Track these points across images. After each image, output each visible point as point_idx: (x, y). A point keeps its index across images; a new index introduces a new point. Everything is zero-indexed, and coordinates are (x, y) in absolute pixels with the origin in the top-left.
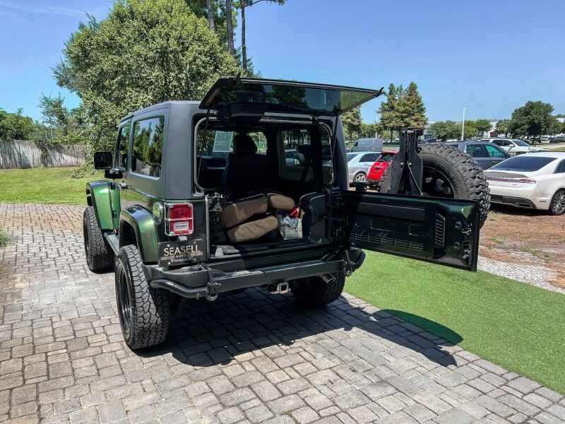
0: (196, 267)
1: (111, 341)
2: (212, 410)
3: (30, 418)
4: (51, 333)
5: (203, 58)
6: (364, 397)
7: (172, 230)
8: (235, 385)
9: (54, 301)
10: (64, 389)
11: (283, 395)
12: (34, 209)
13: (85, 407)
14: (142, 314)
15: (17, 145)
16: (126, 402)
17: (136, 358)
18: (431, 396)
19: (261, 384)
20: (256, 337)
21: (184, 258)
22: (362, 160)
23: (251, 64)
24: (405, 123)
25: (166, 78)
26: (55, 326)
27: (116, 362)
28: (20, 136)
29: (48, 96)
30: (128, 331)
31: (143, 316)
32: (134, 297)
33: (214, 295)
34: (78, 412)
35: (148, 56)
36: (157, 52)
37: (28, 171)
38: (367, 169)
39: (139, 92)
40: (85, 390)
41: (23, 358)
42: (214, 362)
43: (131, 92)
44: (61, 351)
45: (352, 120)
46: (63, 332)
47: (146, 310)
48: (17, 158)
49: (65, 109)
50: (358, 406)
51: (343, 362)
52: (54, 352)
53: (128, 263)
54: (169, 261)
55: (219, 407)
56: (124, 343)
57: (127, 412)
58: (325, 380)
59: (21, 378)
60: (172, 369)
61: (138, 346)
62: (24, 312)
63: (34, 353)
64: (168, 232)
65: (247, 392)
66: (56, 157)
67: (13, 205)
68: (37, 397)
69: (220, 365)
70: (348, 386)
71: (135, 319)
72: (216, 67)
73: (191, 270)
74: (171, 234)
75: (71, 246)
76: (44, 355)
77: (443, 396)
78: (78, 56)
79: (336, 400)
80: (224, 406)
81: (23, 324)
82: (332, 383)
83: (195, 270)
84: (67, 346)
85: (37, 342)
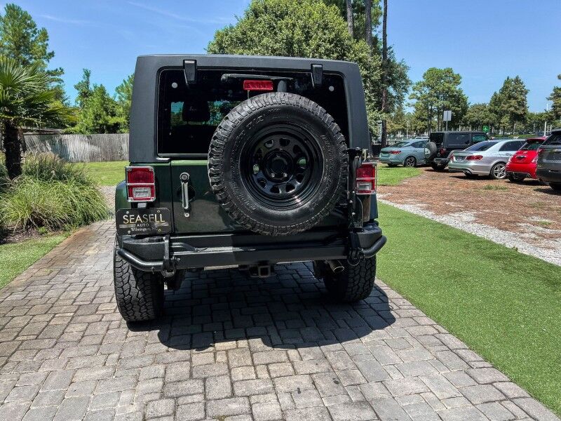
0: (156, 238)
2: (148, 398)
4: (75, 296)
7: (131, 196)
8: (191, 375)
10: (40, 350)
11: (233, 396)
13: (41, 371)
14: (121, 284)
16: (79, 372)
19: (219, 378)
20: (255, 326)
21: (146, 227)
22: (503, 149)
26: (84, 290)
27: (103, 332)
31: (122, 287)
33: (171, 271)
38: (507, 159)
40: (55, 355)
41: (35, 316)
42: (190, 346)
44: (68, 315)
45: (516, 109)
46: (85, 297)
47: (126, 280)
51: (331, 370)
52: (62, 315)
54: (130, 229)
55: (158, 396)
57: (71, 383)
58: (294, 387)
59: (16, 334)
60: (147, 347)
62: (73, 275)
63: (46, 313)
65: (197, 385)
68: (13, 353)
70: (316, 400)
73: (150, 241)
74: (131, 200)
76: (51, 316)
80: (163, 396)
81: (61, 286)
82: (300, 392)
83: (153, 241)
84: (77, 310)
85: (57, 303)
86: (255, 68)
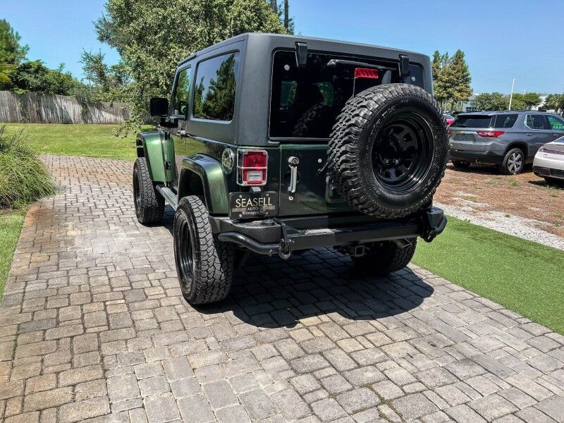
0: (268, 221)
1: (168, 295)
2: (285, 375)
3: (94, 369)
4: (107, 282)
5: (248, 13)
6: (450, 375)
7: (245, 179)
8: (305, 351)
9: (106, 250)
10: (126, 340)
11: (359, 366)
12: (79, 161)
13: (150, 361)
14: (207, 267)
15: (59, 100)
16: (192, 359)
17: (196, 314)
18: (527, 380)
19: (333, 351)
20: (320, 301)
21: (255, 211)
23: (293, 24)
24: (448, 93)
25: (209, 34)
26: (111, 275)
27: (176, 317)
28: (62, 92)
29: (89, 53)
30: (188, 285)
31: (207, 270)
32: (199, 249)
33: (287, 253)
34: (143, 365)
35: (193, 10)
36: (202, 4)
37: (69, 126)
39: (182, 48)
40: (148, 344)
41: (82, 305)
42: (278, 324)
43: (175, 49)
44: (119, 302)
46: (120, 283)
47: (211, 264)
48: (59, 114)
49: (105, 66)
50: (445, 384)
51: (420, 335)
52: (113, 302)
53: (193, 213)
54: (241, 213)
55: (291, 373)
56: (183, 298)
57: (194, 369)
58: (404, 353)
59: (81, 326)
60: (236, 328)
61: (199, 301)
62: (79, 259)
63: (92, 301)
64: (240, 182)
65: (318, 359)
66: (96, 114)
67: (58, 157)
68: (99, 347)
69: (285, 327)
70: (429, 362)
71: (199, 273)
72: (261, 24)
73: (263, 224)
74: (244, 184)
75: (118, 198)
76: (102, 304)
77: (540, 381)
78: (121, 8)
79: (419, 375)
80: (297, 373)
81: (79, 272)
82: (412, 357)
84: (124, 296)
85: (94, 291)
86: (355, 55)
